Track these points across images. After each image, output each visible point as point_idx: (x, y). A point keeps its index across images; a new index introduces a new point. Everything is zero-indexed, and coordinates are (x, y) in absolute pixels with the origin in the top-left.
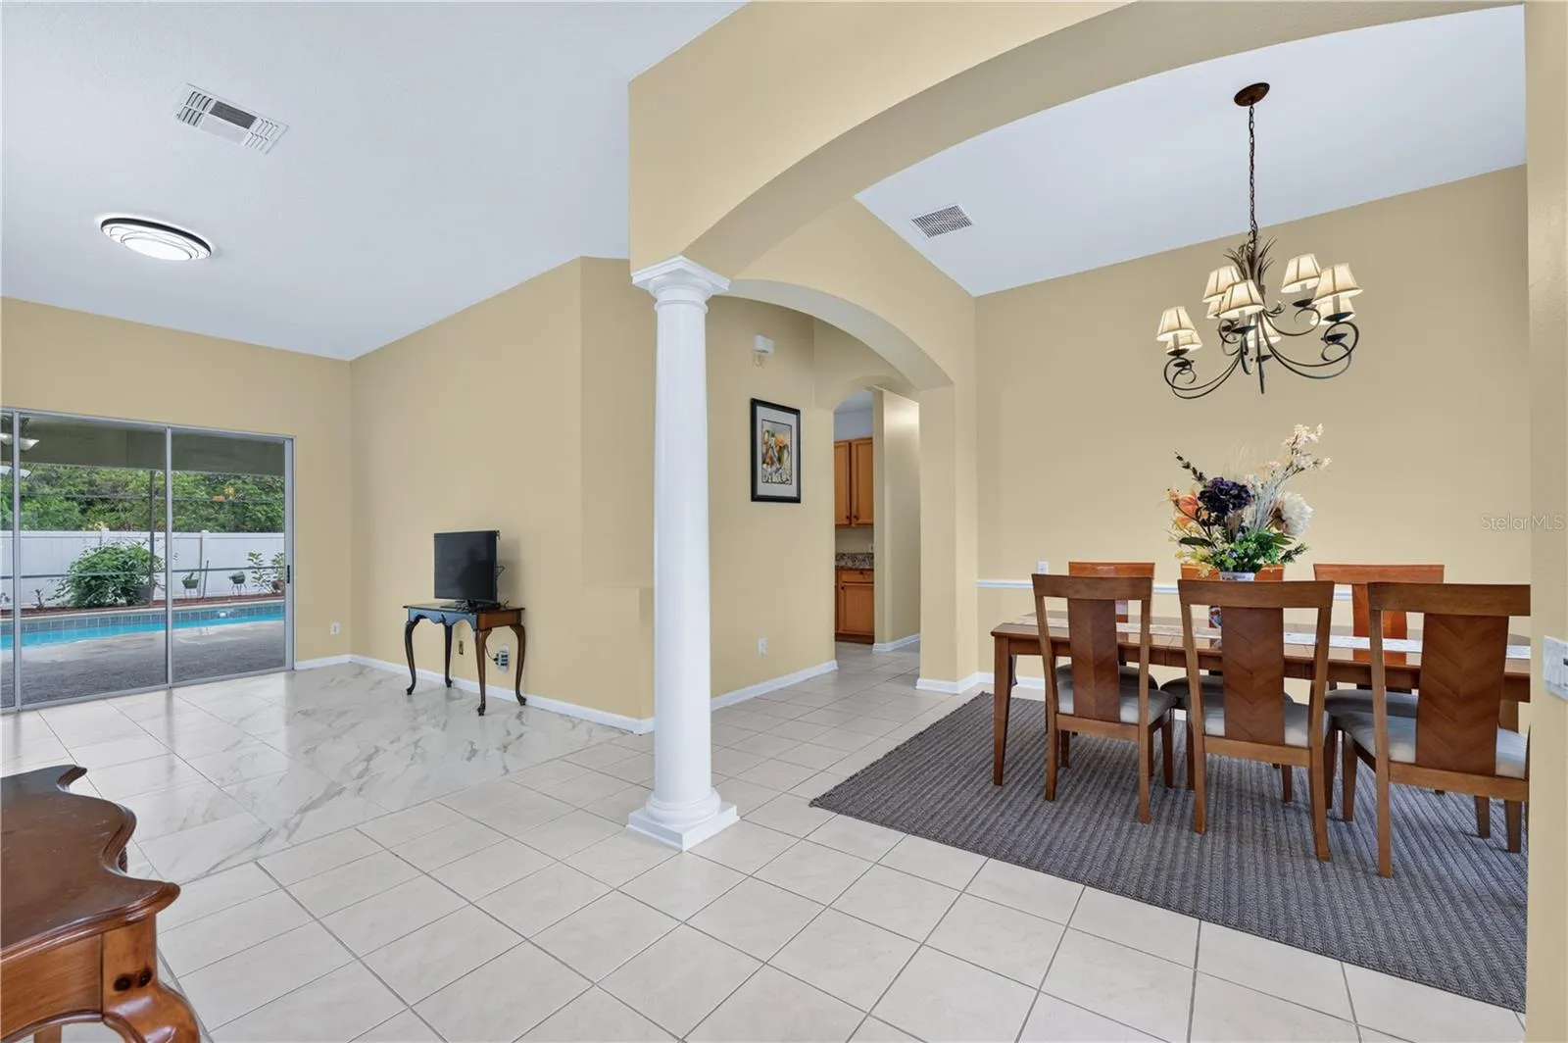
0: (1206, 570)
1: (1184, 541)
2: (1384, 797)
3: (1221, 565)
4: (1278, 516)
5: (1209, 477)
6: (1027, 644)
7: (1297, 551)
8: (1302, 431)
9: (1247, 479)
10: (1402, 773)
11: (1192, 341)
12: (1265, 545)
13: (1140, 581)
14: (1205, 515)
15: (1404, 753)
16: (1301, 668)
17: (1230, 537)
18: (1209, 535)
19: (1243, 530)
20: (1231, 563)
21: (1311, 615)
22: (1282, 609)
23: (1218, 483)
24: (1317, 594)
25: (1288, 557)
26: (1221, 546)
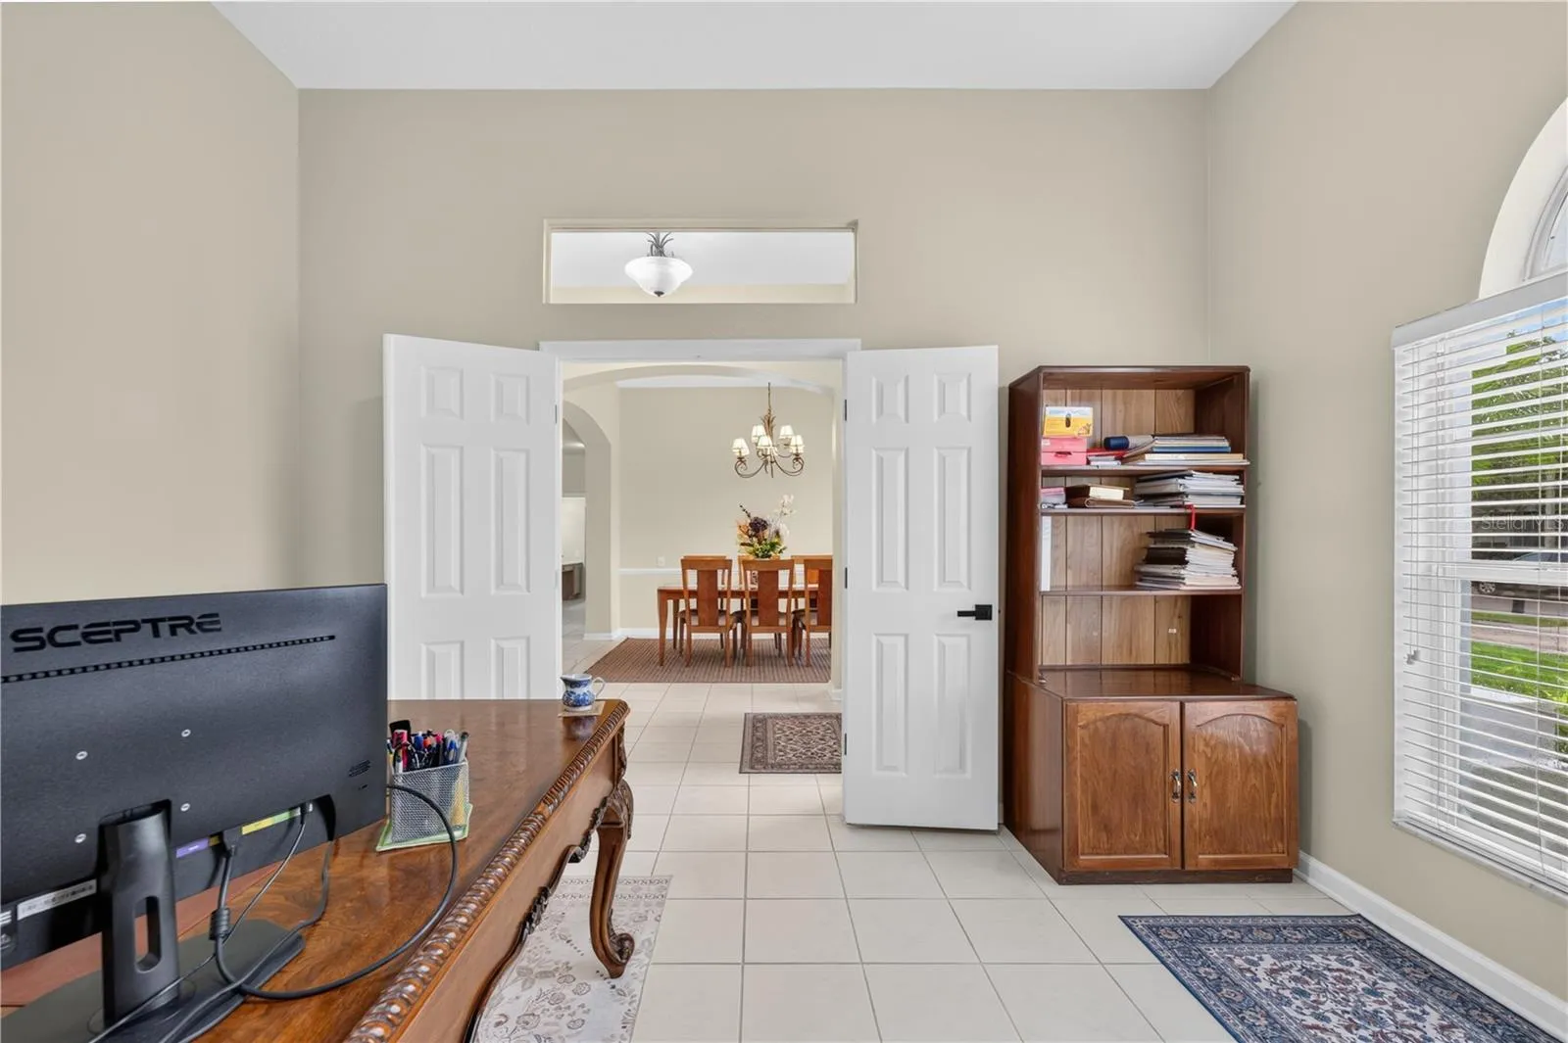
0: (752, 558)
1: (742, 544)
2: (808, 636)
3: (757, 555)
4: (777, 533)
5: (753, 516)
6: (675, 595)
7: (784, 549)
8: (786, 497)
9: (767, 518)
10: (813, 629)
11: (746, 452)
12: (773, 546)
13: (726, 564)
14: (750, 533)
15: (814, 622)
16: (784, 594)
17: (760, 543)
18: (752, 541)
19: (765, 540)
20: (760, 555)
21: (788, 571)
22: (777, 572)
23: (756, 519)
24: (789, 565)
25: (780, 552)
26: (757, 546)
